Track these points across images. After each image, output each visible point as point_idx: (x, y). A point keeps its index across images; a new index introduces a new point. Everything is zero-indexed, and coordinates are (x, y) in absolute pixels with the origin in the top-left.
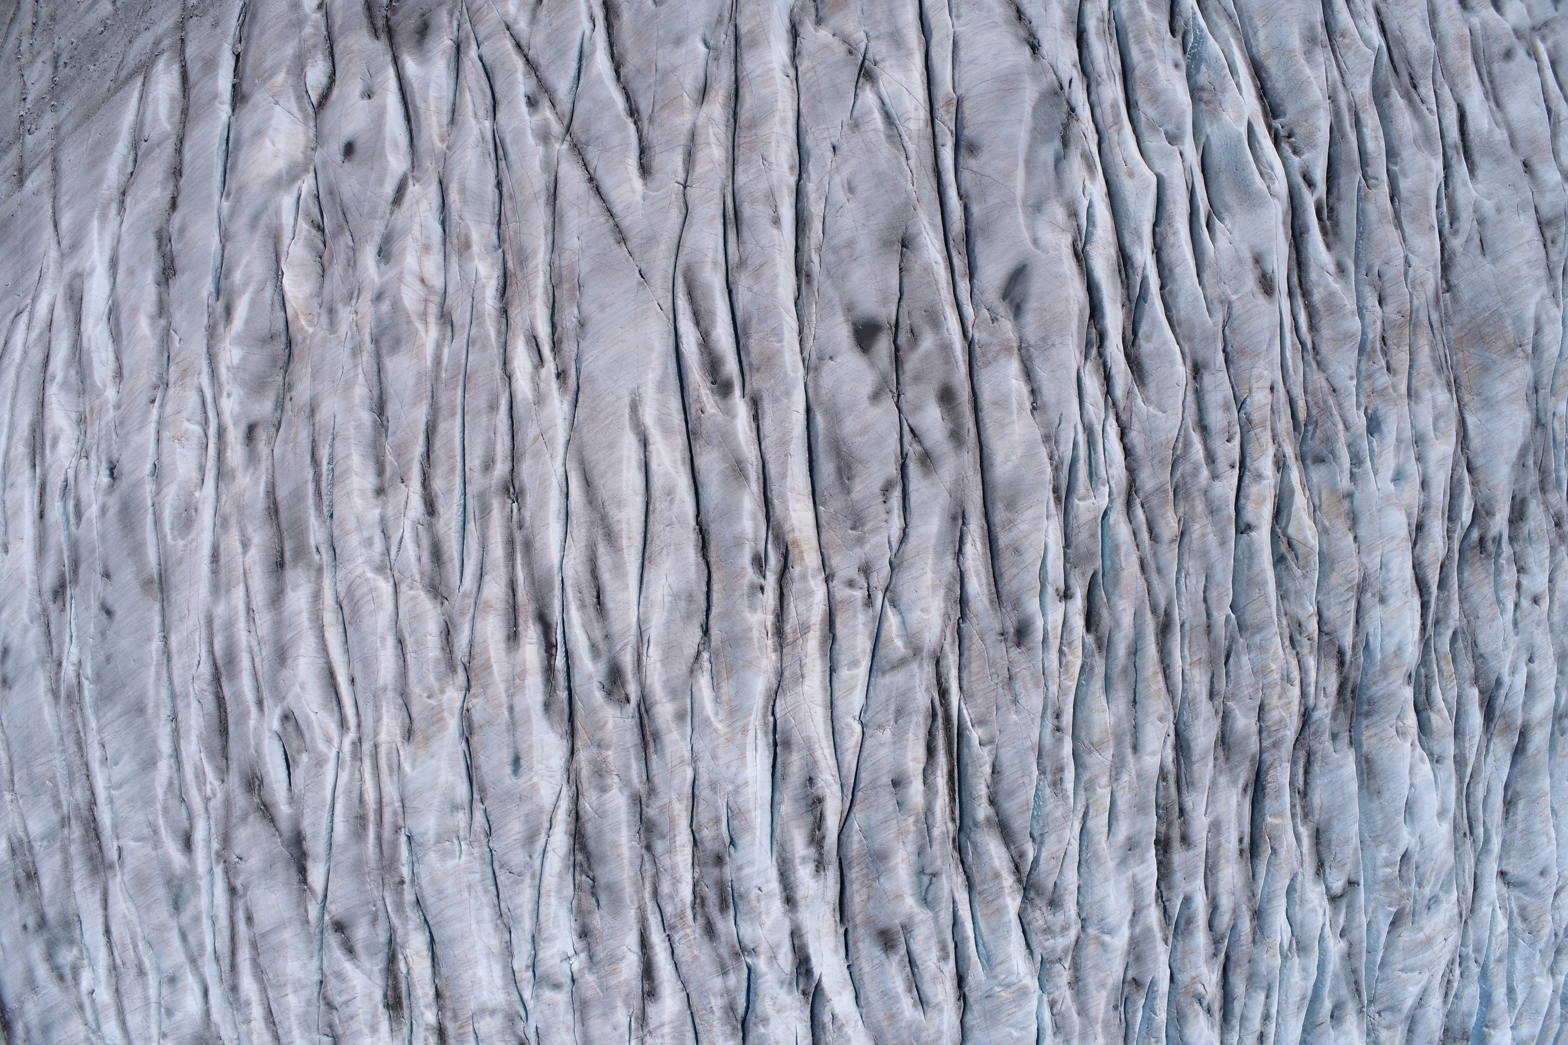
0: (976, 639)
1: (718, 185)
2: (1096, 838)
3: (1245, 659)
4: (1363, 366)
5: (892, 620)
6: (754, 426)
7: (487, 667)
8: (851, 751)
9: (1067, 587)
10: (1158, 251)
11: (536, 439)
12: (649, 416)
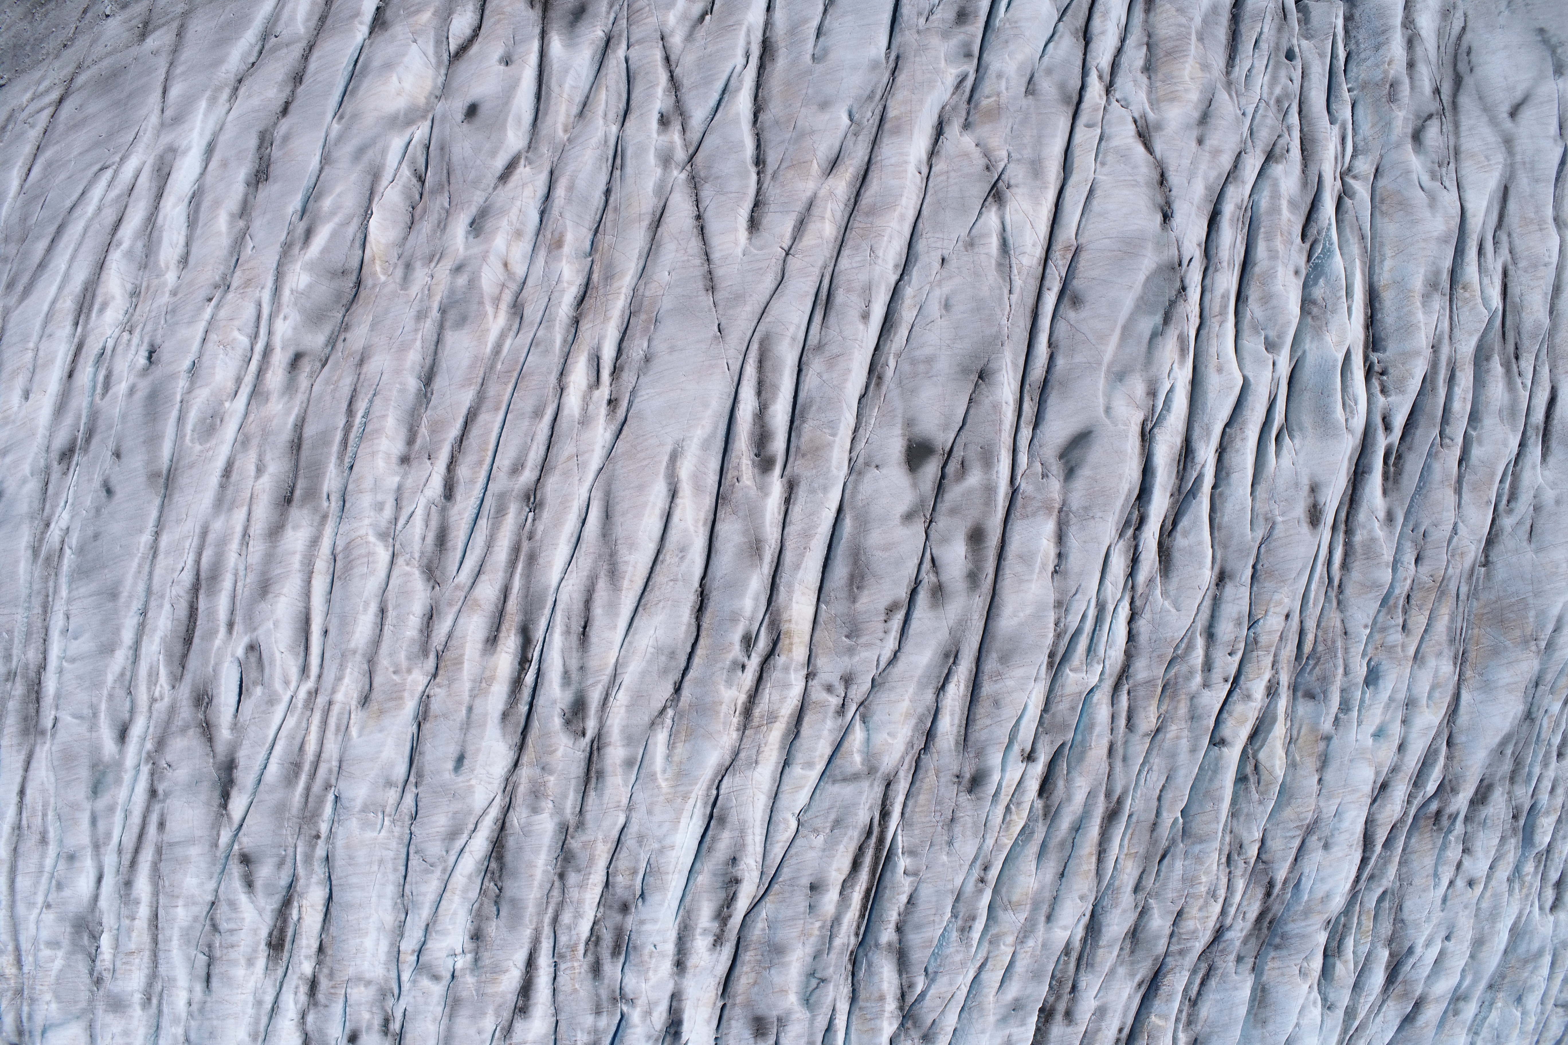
0: (932, 773)
1: (820, 263)
2: (986, 990)
3: (1179, 864)
4: (1380, 619)
5: (858, 735)
6: (783, 509)
7: (458, 662)
8: (780, 844)
9: (1033, 750)
10: (1222, 451)
11: (569, 458)
12: (685, 470)
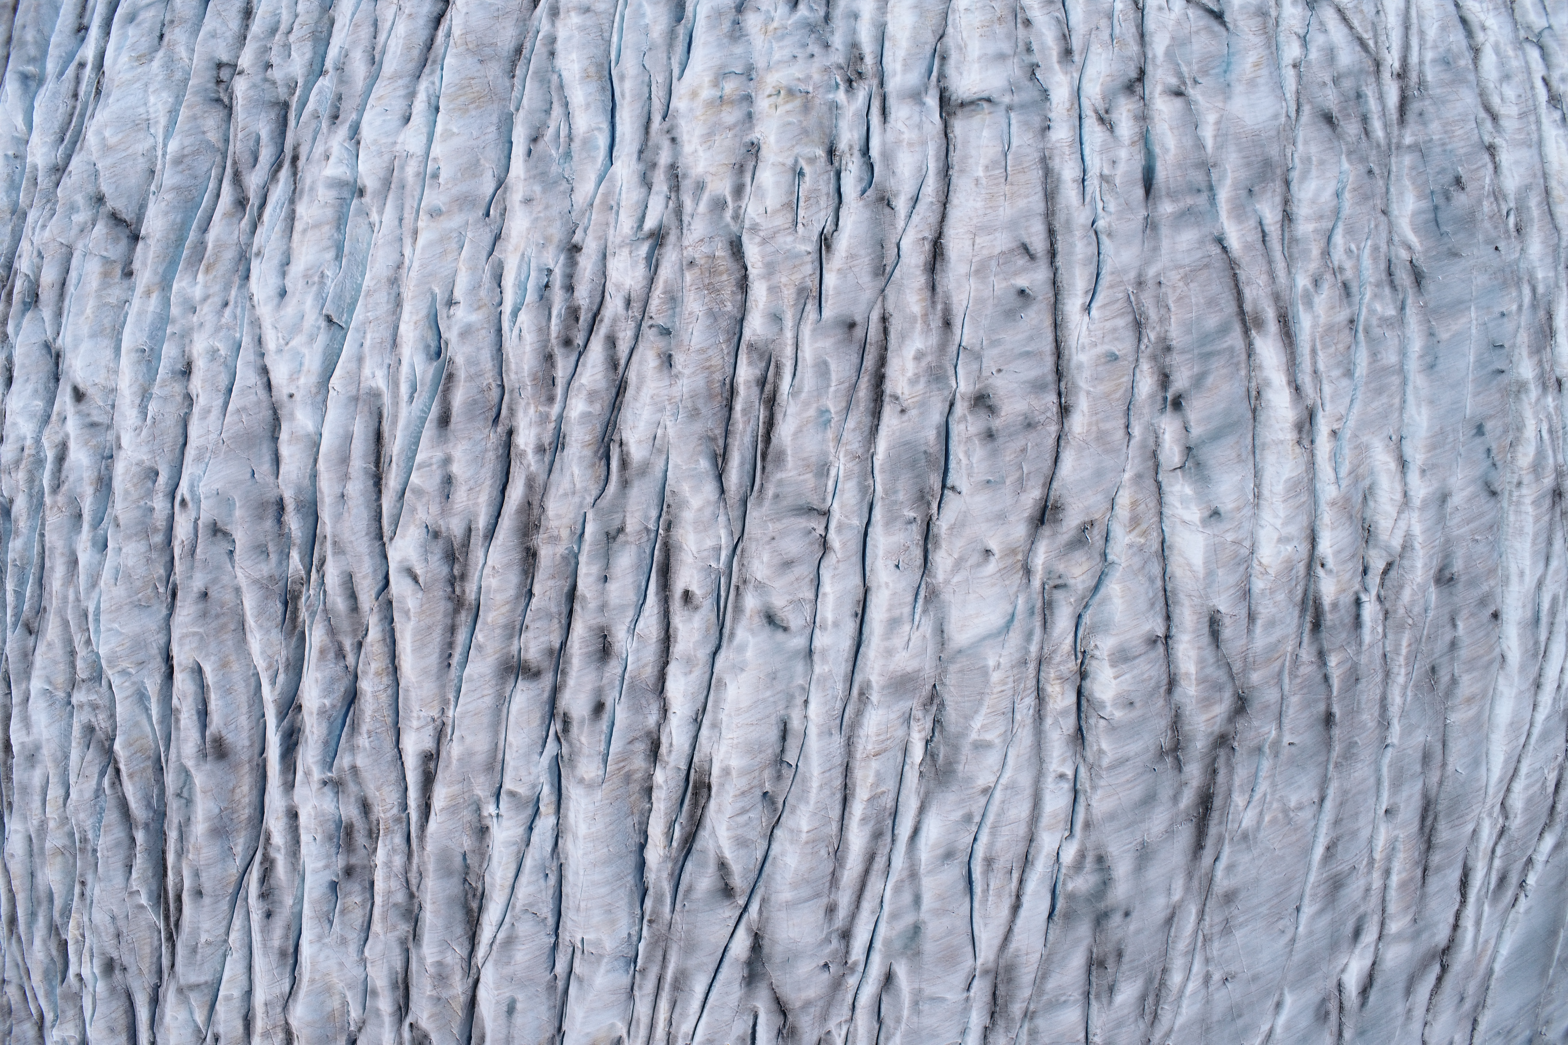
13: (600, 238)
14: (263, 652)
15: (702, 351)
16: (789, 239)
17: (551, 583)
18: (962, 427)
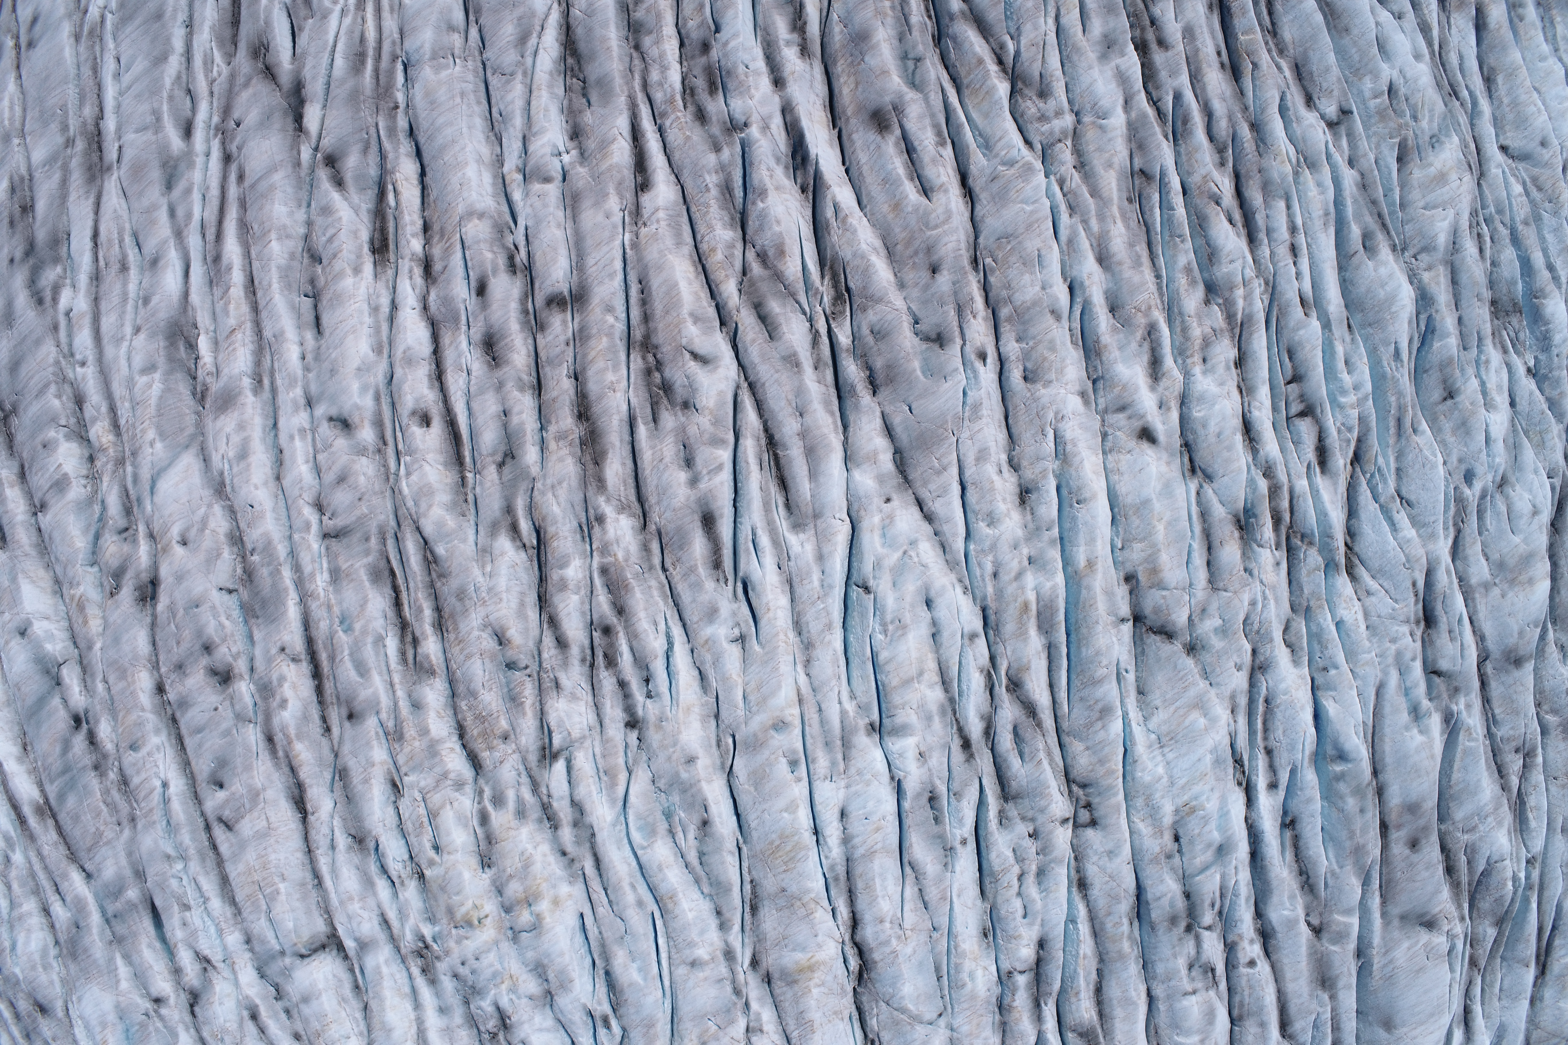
13: (607, 741)
14: (854, 232)
15: (469, 657)
16: (423, 784)
17: (554, 394)
18: (234, 650)
